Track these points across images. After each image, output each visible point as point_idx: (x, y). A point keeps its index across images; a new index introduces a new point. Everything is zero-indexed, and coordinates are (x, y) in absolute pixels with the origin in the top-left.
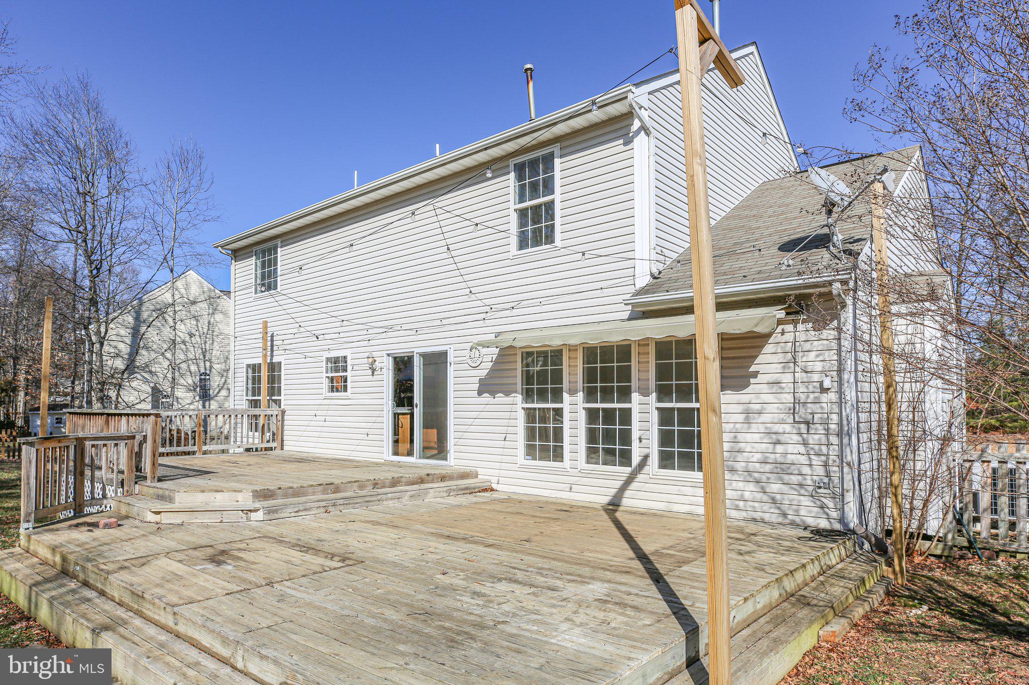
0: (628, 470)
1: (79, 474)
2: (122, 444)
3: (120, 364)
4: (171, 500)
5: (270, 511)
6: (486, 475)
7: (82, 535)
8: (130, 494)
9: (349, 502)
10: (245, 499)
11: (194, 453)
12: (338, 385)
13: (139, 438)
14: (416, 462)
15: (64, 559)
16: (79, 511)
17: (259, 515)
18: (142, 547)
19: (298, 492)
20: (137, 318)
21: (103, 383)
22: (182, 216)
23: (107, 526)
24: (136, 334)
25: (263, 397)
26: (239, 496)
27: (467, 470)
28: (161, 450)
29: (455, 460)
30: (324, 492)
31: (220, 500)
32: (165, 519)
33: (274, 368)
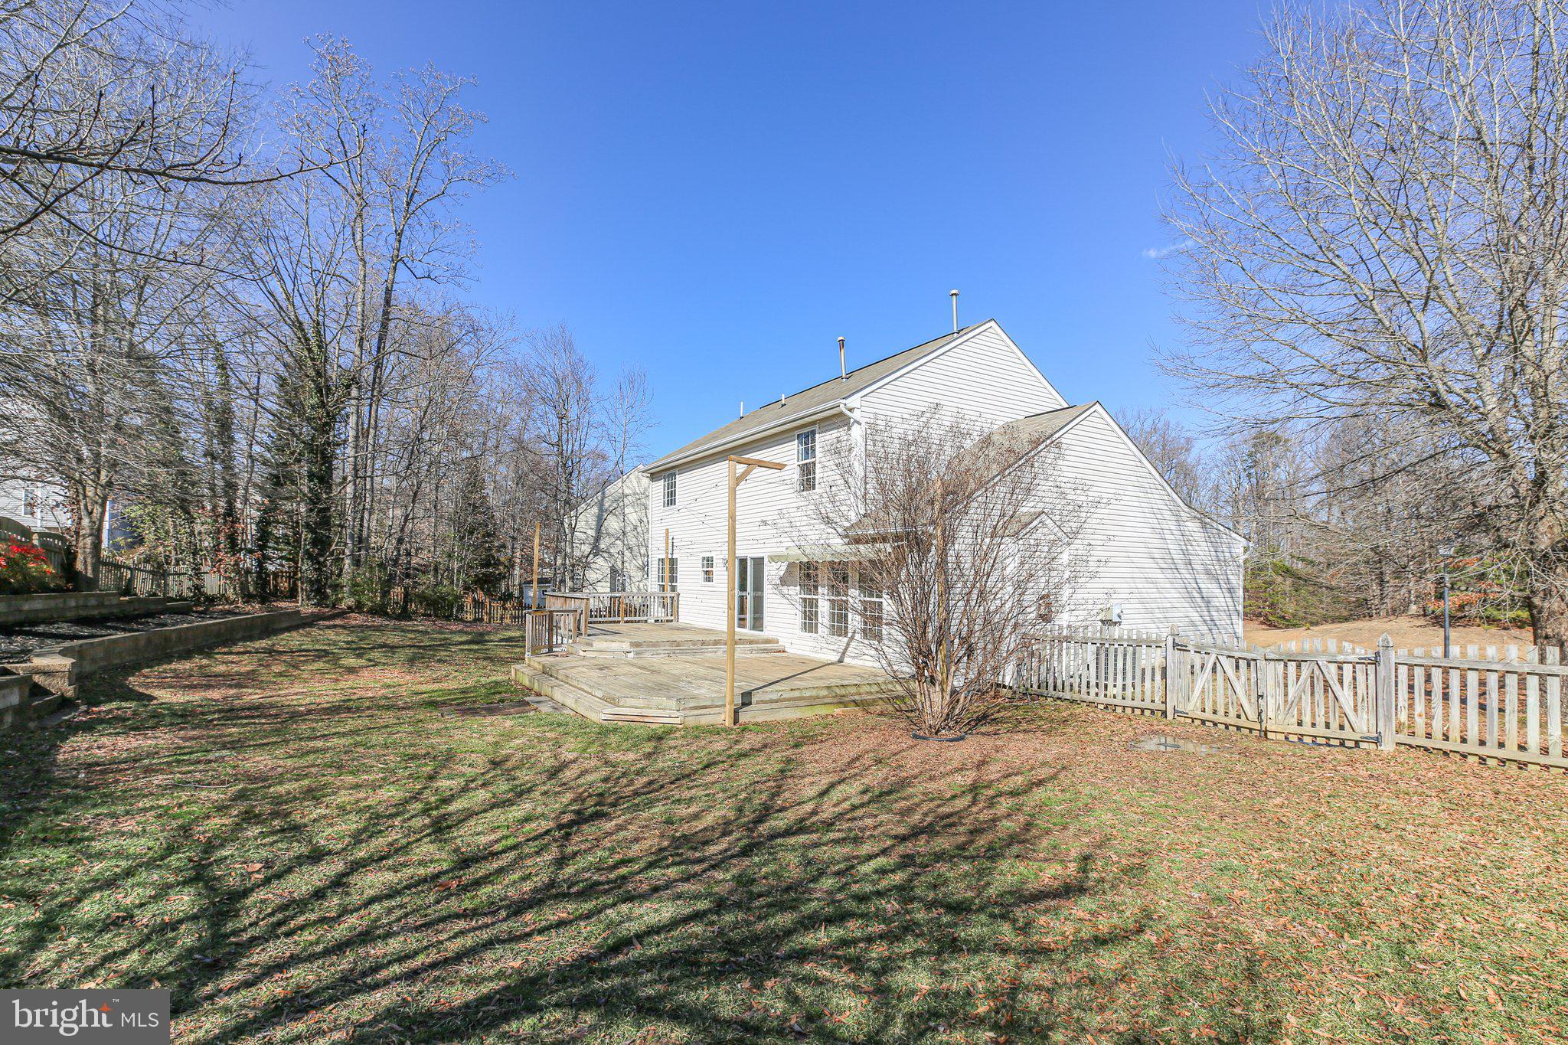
0: (846, 640)
1: (550, 630)
2: (571, 614)
3: (586, 549)
4: (591, 645)
5: (637, 653)
6: (783, 642)
7: (551, 659)
8: (574, 642)
9: (683, 652)
10: (626, 646)
11: (619, 622)
12: (708, 576)
13: (579, 611)
14: (747, 632)
15: (544, 666)
16: (550, 650)
17: (631, 655)
18: (574, 664)
19: (655, 644)
20: (601, 509)
21: (573, 566)
22: (631, 425)
23: (562, 656)
24: (600, 521)
25: (667, 584)
26: (624, 645)
27: (770, 637)
28: (590, 619)
29: (768, 632)
30: (671, 645)
31: (615, 646)
32: (588, 654)
33: (673, 562)
